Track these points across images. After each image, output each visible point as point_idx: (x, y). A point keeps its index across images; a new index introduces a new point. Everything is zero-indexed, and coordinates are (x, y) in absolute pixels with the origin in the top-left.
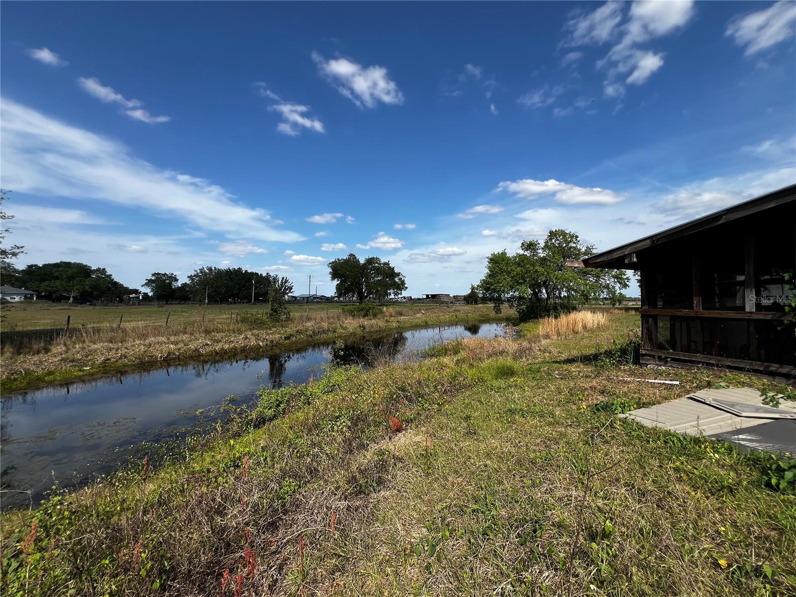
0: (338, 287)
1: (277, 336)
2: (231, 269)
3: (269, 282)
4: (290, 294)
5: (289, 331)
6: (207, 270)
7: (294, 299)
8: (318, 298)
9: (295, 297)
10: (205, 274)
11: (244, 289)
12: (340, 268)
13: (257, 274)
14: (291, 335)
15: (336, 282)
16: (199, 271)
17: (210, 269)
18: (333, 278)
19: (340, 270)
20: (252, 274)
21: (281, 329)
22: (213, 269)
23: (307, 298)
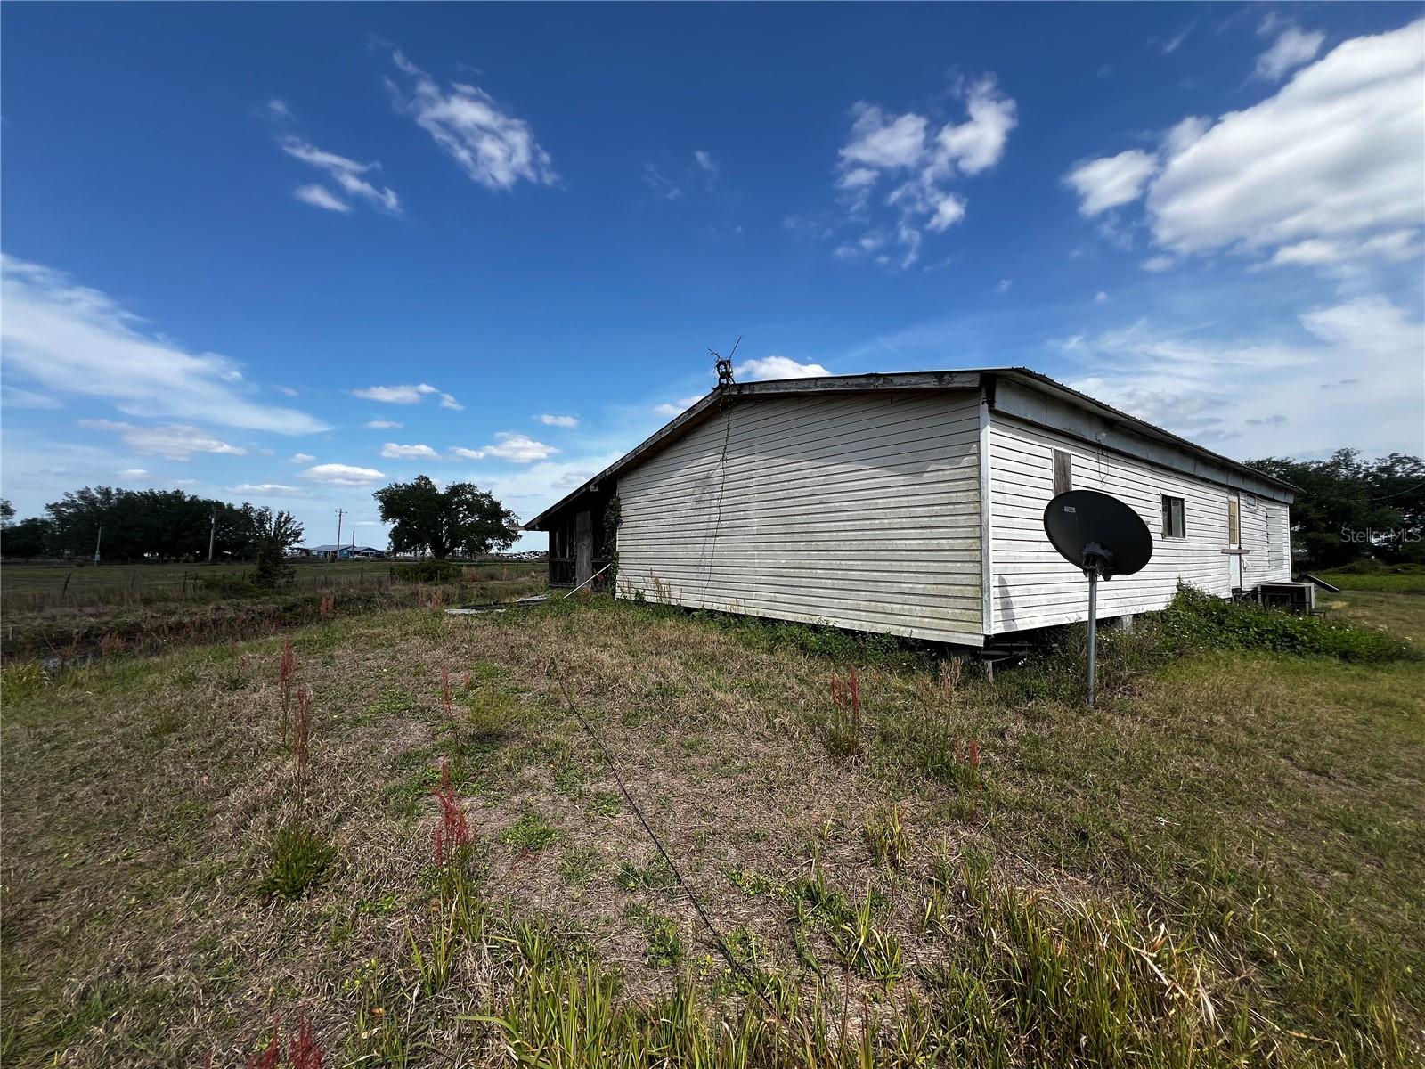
0: (395, 535)
1: (271, 606)
2: (156, 492)
3: (250, 520)
4: (296, 545)
5: (290, 599)
6: (98, 493)
7: (304, 555)
8: (358, 552)
9: (307, 551)
10: (92, 502)
11: (188, 533)
12: (398, 501)
13: (219, 505)
14: (295, 605)
15: (391, 525)
16: (76, 496)
17: (107, 493)
18: (385, 518)
19: (397, 504)
20: (208, 503)
21: (277, 597)
22: (114, 492)
23: (335, 552)
